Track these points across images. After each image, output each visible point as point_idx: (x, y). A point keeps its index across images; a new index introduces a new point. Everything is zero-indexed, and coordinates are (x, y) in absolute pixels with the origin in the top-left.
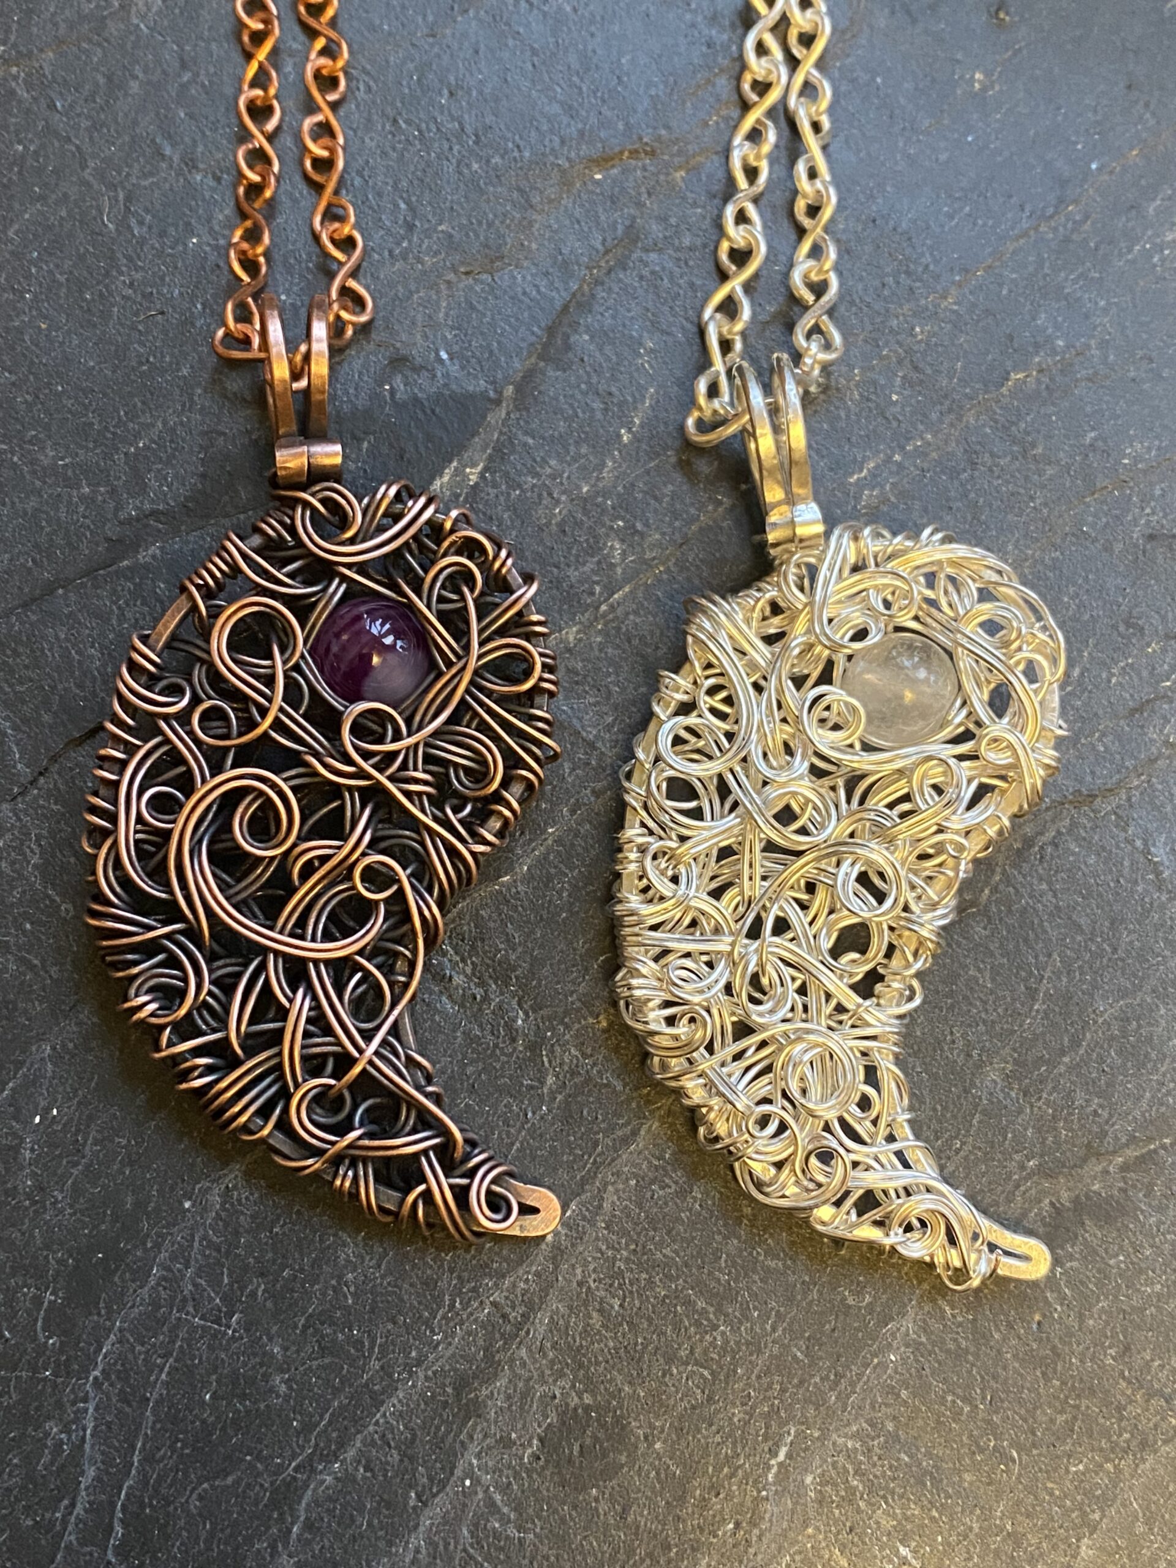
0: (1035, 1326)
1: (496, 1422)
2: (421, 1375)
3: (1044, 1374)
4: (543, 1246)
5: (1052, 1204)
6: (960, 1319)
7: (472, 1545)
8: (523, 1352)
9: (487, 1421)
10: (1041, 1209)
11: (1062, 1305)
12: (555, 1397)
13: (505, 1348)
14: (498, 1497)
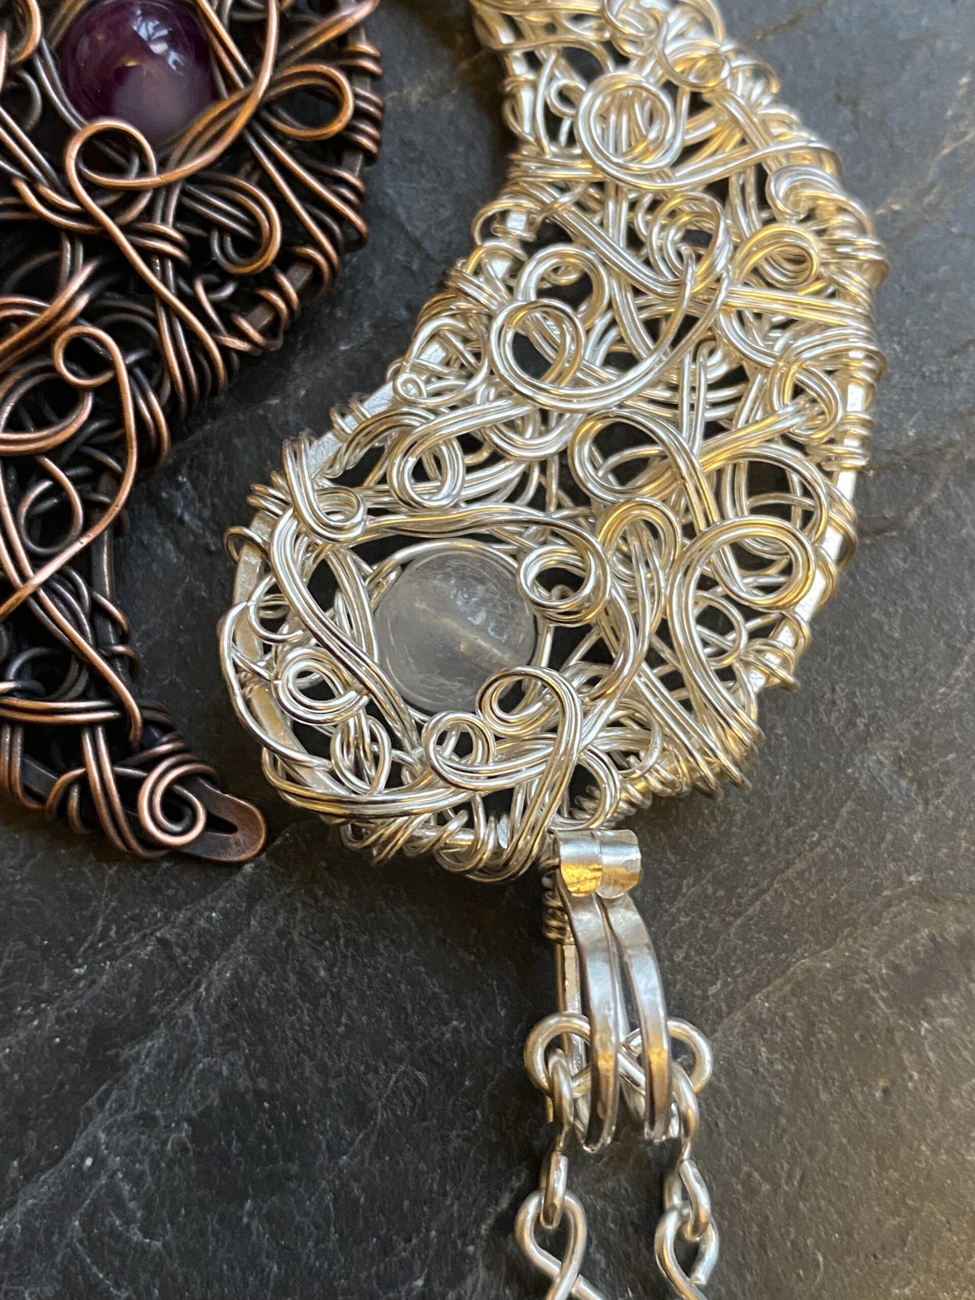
0: (878, 1094)
1: (139, 1091)
2: (52, 1015)
3: (879, 1159)
4: (239, 878)
5: (932, 938)
6: (779, 1067)
7: (81, 1241)
8: (189, 1009)
9: (127, 1088)
10: (916, 941)
11: (920, 1073)
12: (219, 1073)
13: (165, 999)
14: (126, 1188)
